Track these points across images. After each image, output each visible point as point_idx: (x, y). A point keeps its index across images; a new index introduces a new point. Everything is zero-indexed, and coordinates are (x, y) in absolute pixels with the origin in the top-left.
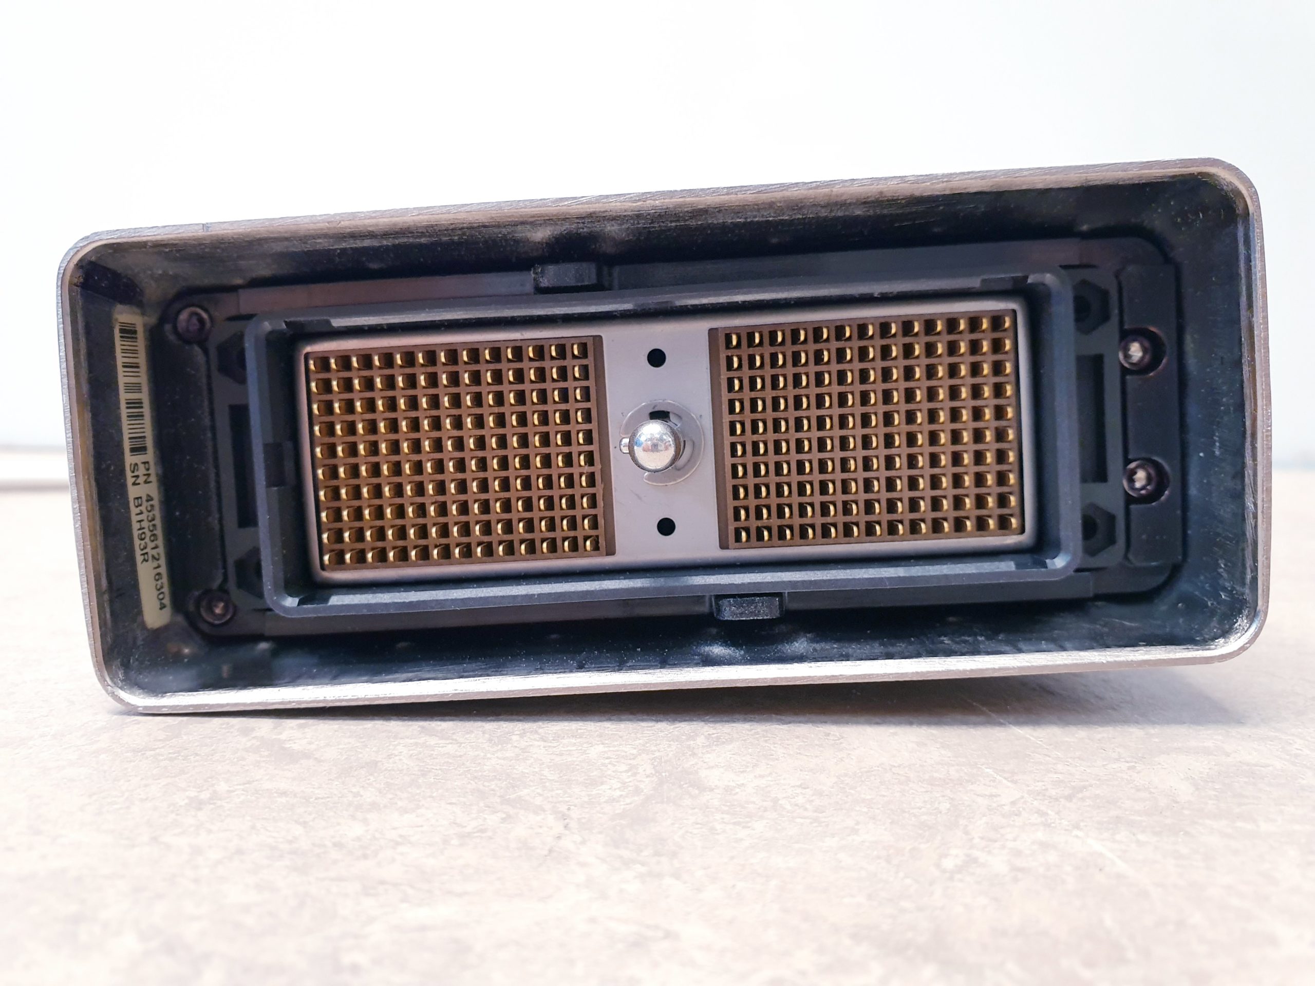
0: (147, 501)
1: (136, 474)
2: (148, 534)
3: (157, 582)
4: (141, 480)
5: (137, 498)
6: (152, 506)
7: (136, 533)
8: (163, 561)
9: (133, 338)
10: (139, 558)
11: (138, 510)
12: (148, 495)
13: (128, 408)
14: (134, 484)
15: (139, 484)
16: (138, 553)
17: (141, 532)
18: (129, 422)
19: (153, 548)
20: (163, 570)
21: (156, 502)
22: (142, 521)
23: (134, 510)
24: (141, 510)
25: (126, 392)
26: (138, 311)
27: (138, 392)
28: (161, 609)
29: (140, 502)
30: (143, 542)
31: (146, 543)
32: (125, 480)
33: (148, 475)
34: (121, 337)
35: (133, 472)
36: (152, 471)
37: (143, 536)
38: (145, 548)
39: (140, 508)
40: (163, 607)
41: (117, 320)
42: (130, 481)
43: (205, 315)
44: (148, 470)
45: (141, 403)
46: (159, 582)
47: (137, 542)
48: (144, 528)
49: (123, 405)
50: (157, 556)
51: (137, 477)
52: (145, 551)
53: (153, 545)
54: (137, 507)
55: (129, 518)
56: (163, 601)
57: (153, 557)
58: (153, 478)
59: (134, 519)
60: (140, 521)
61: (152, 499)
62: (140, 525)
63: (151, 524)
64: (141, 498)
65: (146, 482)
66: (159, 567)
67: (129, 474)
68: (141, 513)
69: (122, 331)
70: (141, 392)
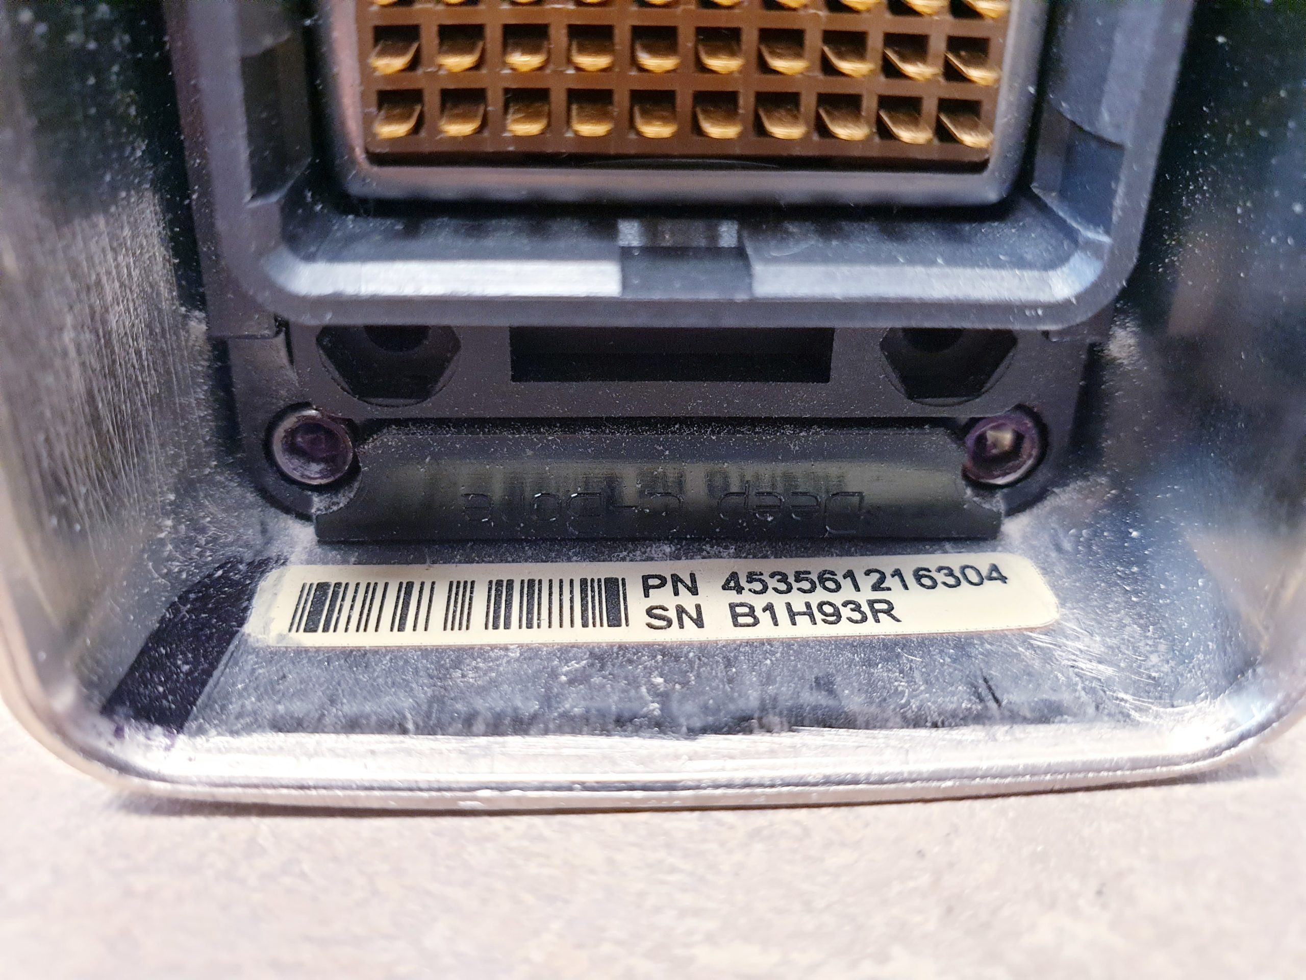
0: (740, 590)
1: (672, 614)
2: (820, 595)
3: (939, 582)
4: (687, 601)
5: (735, 616)
6: (751, 578)
7: (823, 630)
8: (887, 563)
9: (335, 594)
10: (885, 627)
11: (765, 618)
12: (725, 587)
13: (507, 626)
14: (699, 622)
15: (698, 607)
16: (870, 629)
17: (818, 616)
18: (544, 623)
19: (857, 588)
20: (908, 562)
21: (743, 566)
22: (789, 606)
23: (765, 630)
24: (764, 610)
25: (467, 628)
26: (272, 576)
27: (472, 587)
28: (1004, 579)
29: (746, 610)
30: (846, 612)
31: (845, 604)
32: (691, 645)
33: (676, 579)
34: (326, 629)
35: (670, 623)
36: (666, 568)
37: (828, 609)
38: (858, 608)
39: (758, 613)
40: (996, 575)
41: (281, 637)
42: (690, 633)
43: (290, 422)
44: (663, 583)
45: (499, 583)
46: (940, 577)
47: (844, 629)
48: (808, 605)
49: (500, 636)
50: (875, 577)
51: (681, 611)
52: (865, 608)
53: (847, 584)
54: (756, 622)
55: (787, 644)
56: (984, 573)
57: (876, 587)
58: (683, 568)
59: (785, 630)
60: (792, 615)
61: (734, 576)
62: (799, 614)
63: (795, 585)
64: (732, 607)
65: (694, 591)
66: (897, 573)
67: (672, 636)
68: (769, 608)
69: (311, 628)
70: (473, 583)
